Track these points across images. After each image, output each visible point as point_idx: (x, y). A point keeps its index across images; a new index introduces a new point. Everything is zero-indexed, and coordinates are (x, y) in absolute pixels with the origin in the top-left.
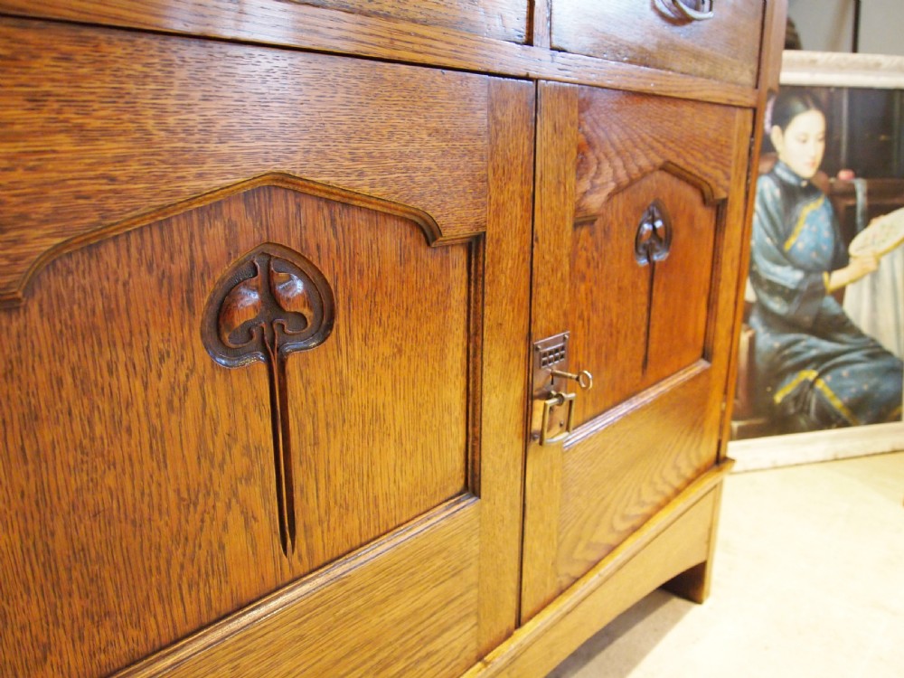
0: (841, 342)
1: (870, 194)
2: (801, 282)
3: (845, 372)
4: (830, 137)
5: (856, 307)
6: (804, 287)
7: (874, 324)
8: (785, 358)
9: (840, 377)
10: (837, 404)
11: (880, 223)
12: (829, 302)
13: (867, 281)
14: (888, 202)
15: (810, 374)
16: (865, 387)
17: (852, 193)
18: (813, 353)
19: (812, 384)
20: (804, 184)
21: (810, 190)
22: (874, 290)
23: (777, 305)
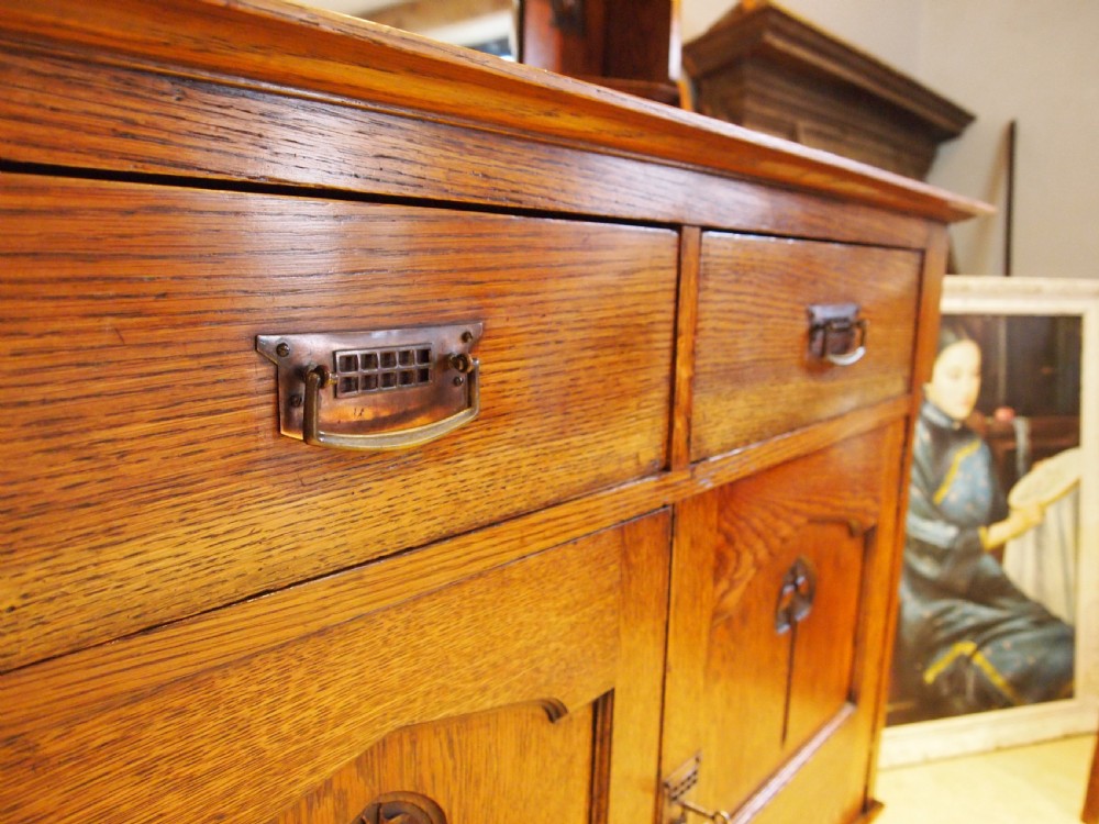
0: (1002, 608)
1: (1033, 435)
2: (955, 539)
3: (1007, 643)
4: (986, 371)
5: (1019, 567)
6: (958, 545)
7: (1040, 585)
8: (937, 629)
9: (1001, 650)
10: (998, 681)
11: (1045, 469)
12: (988, 562)
13: (1030, 537)
14: (1053, 443)
15: (966, 647)
16: (1031, 660)
17: (1010, 434)
18: (970, 622)
19: (968, 660)
20: (957, 426)
21: (963, 433)
22: (1039, 546)
23: (926, 568)
